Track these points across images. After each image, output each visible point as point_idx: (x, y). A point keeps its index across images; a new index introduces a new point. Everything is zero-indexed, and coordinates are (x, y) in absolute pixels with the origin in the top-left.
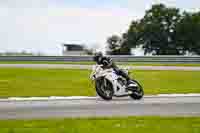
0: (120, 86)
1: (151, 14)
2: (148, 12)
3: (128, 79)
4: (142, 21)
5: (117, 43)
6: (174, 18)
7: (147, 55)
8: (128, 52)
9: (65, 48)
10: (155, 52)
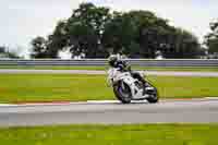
0: (137, 89)
1: (79, 13)
5: (43, 45)
6: (104, 18)
7: (76, 58)
10: (84, 55)
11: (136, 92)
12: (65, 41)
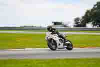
0: (60, 43)
1: (96, 6)
2: (95, 6)
3: (65, 40)
4: (92, 10)
5: (79, 21)
8: (84, 26)
9: (53, 23)
10: (98, 26)
11: (59, 44)
12: (90, 19)
